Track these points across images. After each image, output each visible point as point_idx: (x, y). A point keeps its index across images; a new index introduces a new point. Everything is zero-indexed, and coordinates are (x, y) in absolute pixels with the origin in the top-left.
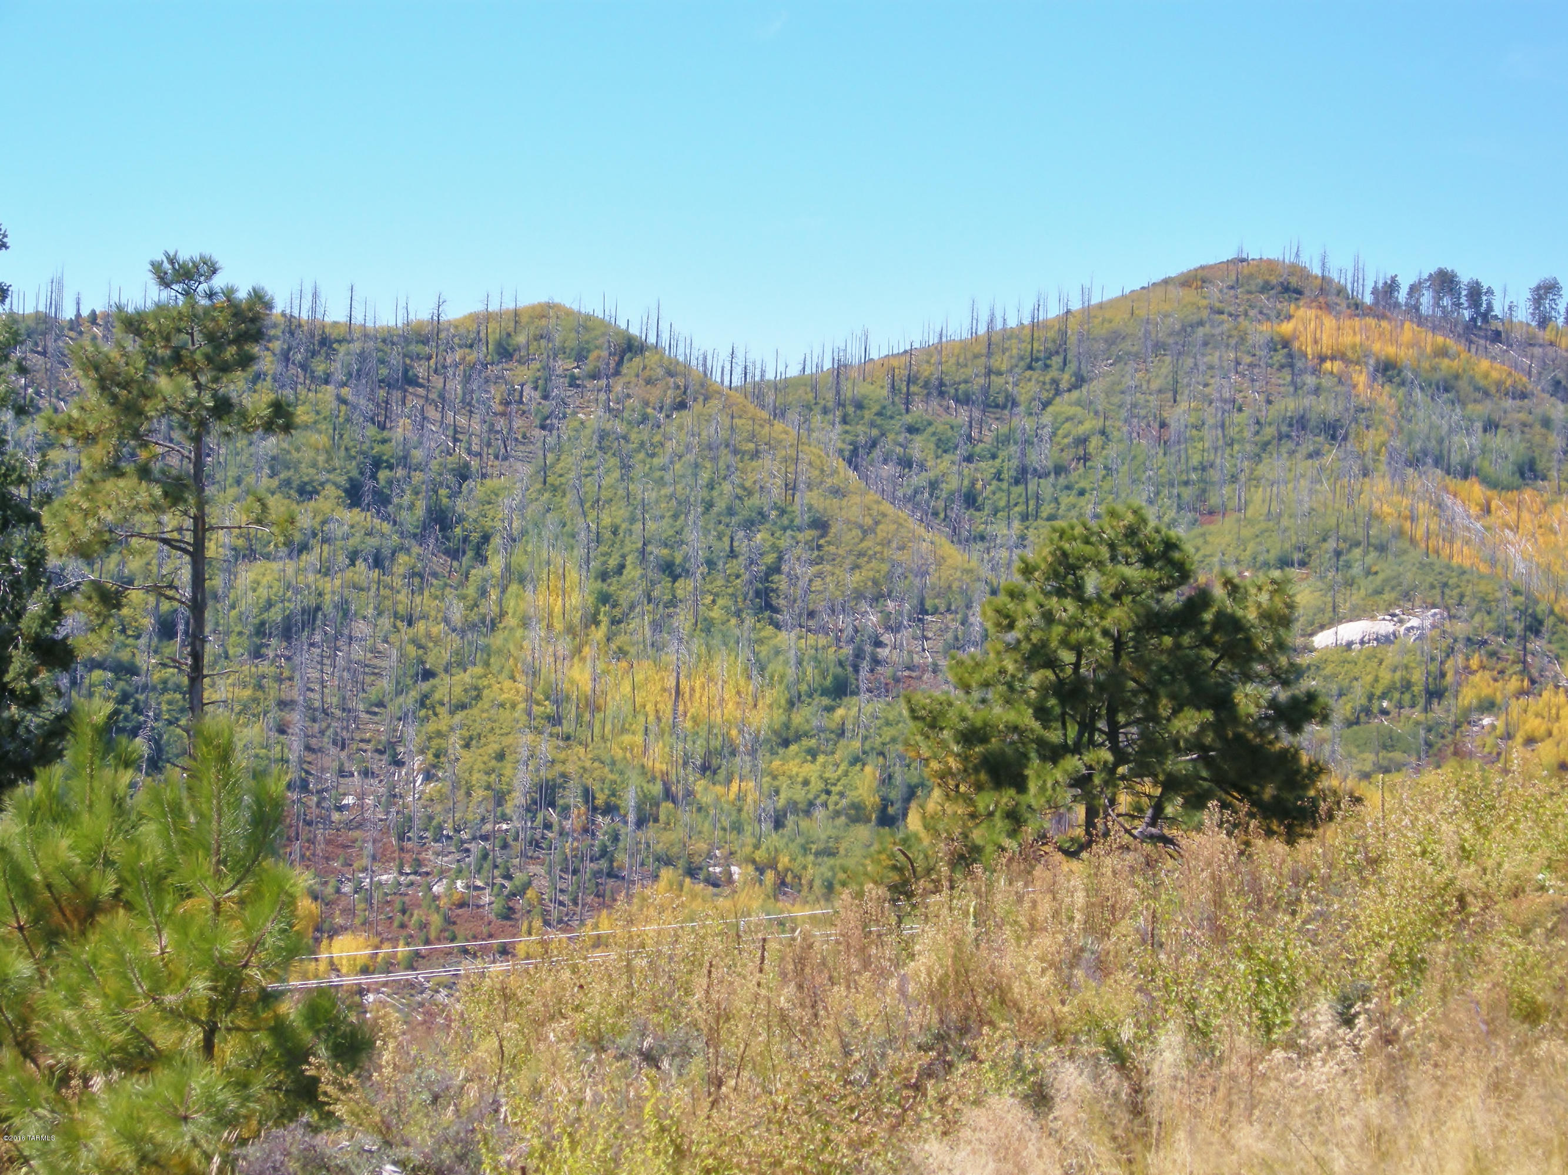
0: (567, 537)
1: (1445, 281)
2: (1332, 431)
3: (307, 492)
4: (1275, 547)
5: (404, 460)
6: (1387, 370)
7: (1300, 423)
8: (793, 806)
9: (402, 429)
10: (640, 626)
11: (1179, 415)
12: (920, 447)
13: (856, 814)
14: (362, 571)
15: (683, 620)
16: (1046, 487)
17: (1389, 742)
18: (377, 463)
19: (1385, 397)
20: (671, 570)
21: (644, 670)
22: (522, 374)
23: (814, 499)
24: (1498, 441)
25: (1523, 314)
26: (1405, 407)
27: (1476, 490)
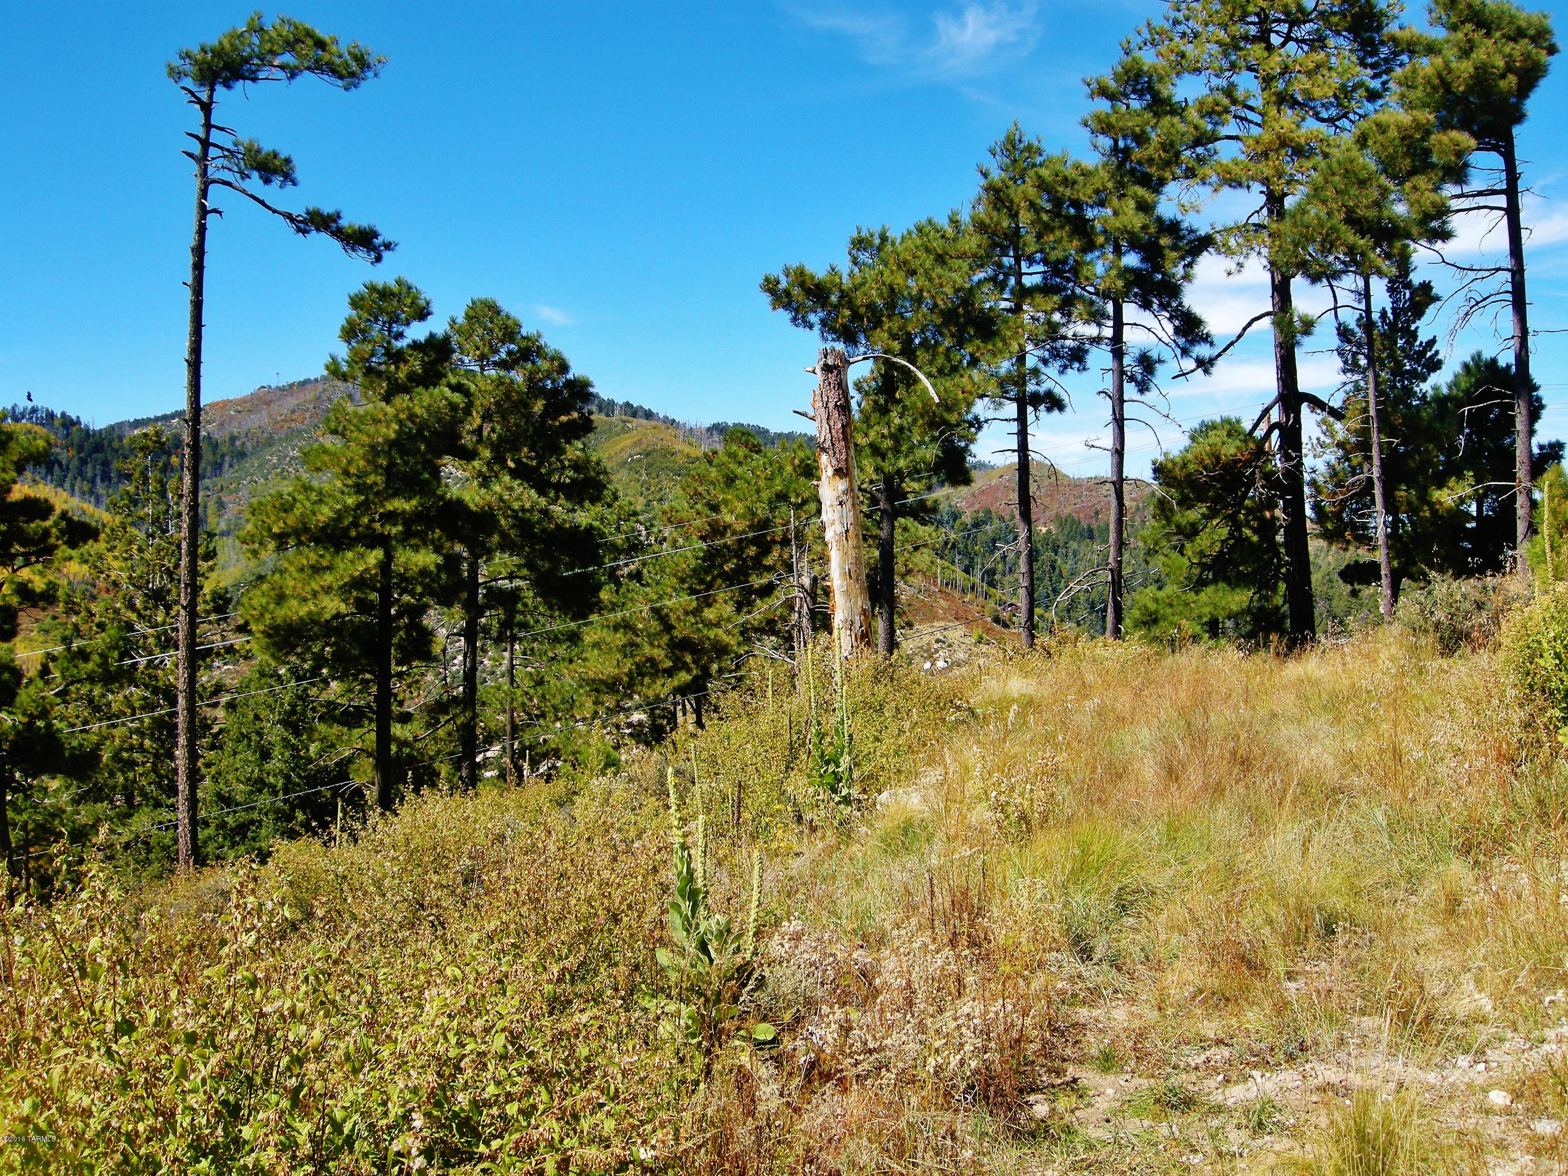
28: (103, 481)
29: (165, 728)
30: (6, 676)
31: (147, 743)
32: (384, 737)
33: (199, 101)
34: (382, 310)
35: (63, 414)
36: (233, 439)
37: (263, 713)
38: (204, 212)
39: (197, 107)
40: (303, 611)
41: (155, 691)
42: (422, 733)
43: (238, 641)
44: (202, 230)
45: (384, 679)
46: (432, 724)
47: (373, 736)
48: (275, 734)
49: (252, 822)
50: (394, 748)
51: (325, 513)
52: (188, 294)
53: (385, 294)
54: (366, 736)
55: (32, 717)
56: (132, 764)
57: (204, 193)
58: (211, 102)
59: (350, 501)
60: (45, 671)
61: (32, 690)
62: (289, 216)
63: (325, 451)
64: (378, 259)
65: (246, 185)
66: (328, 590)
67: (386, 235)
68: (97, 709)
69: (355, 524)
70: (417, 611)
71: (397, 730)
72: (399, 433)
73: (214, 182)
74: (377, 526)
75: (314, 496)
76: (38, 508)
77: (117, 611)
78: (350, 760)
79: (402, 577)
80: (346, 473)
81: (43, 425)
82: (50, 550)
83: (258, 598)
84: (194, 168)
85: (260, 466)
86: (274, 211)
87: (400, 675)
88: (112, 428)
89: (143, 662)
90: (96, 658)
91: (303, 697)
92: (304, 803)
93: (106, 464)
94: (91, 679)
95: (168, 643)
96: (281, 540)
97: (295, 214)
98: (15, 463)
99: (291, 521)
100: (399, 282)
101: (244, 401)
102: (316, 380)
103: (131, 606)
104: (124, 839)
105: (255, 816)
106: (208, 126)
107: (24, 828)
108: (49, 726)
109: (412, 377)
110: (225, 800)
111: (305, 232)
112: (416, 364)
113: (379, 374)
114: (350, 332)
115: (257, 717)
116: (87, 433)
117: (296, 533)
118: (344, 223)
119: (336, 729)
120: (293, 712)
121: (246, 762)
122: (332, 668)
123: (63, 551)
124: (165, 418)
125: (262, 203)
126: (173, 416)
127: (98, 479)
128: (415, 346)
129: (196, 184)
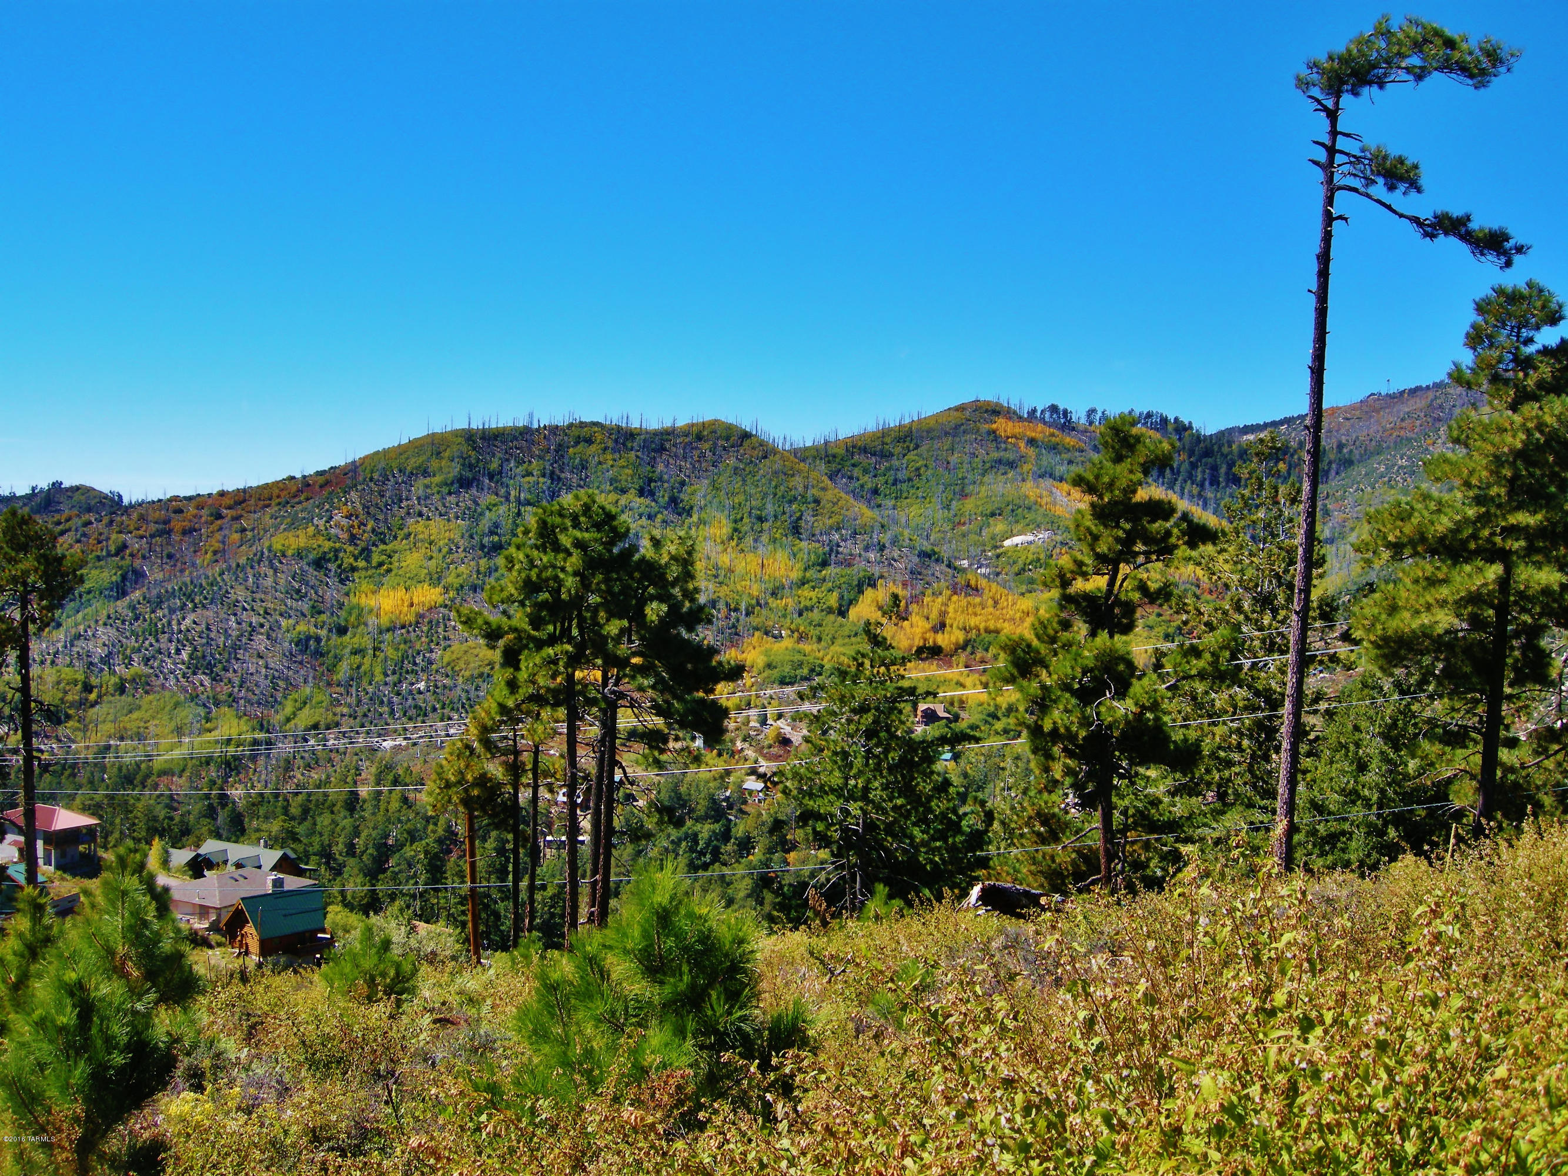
0: (721, 507)
1: (1054, 409)
2: (1012, 465)
3: (624, 491)
4: (989, 509)
5: (661, 479)
6: (1032, 442)
7: (1000, 461)
8: (807, 609)
9: (660, 467)
10: (749, 540)
11: (954, 459)
12: (857, 472)
13: (830, 611)
14: (644, 521)
15: (765, 538)
16: (904, 486)
17: (1032, 581)
18: (651, 480)
19: (1031, 452)
20: (761, 519)
21: (750, 557)
22: (706, 446)
23: (813, 492)
24: (1073, 468)
25: (1083, 421)
26: (1039, 456)
27: (1066, 487)
28: (1211, 484)
29: (1265, 732)
30: (1122, 667)
31: (1246, 743)
32: (1490, 759)
33: (1325, 109)
34: (1510, 315)
35: (1176, 419)
36: (1340, 446)
37: (1363, 725)
38: (1329, 219)
39: (1323, 114)
40: (1415, 624)
41: (1257, 693)
42: (1531, 760)
43: (1342, 650)
44: (1327, 237)
45: (1495, 699)
46: (1542, 751)
47: (1478, 759)
48: (1374, 747)
49: (1343, 833)
50: (1499, 773)
51: (1444, 524)
52: (1312, 301)
53: (1513, 297)
54: (1470, 757)
55: (1143, 707)
56: (1229, 764)
57: (1330, 201)
58: (1337, 109)
59: (1471, 512)
60: (1158, 666)
61: (1145, 681)
62: (1416, 220)
63: (1446, 461)
64: (1508, 264)
65: (1372, 190)
66: (1443, 603)
67: (1518, 237)
68: (1199, 706)
69: (1474, 536)
70: (1535, 632)
71: (1504, 755)
72: (1525, 444)
73: (1340, 188)
74: (1498, 539)
75: (1432, 506)
76: (1160, 510)
77: (1225, 613)
78: (1449, 781)
79: (1521, 595)
80: (1467, 484)
81: (1157, 430)
82: (1170, 550)
83: (1369, 606)
84: (1319, 175)
85: (1366, 474)
86: (1401, 216)
87: (1510, 698)
88: (1221, 433)
89: (1247, 663)
90: (1207, 656)
91: (1406, 713)
92: (1398, 820)
93: (1214, 468)
94: (1202, 675)
95: (1271, 647)
96: (1397, 549)
97: (1422, 217)
98: (1142, 465)
99: (1408, 529)
100: (1530, 285)
101: (1353, 408)
102: (1428, 387)
103: (1239, 608)
104: (1216, 835)
105: (1346, 826)
106: (1334, 133)
107: (1124, 813)
108: (1157, 719)
109: (1541, 385)
110: (1318, 808)
111: (1432, 236)
112: (1545, 371)
113: (1506, 382)
114: (1475, 339)
115: (1356, 728)
116: (1198, 438)
117: (1412, 543)
118: (1473, 225)
119: (1437, 747)
120: (1394, 724)
121: (1343, 772)
122: (1440, 683)
123: (1183, 551)
124: (1274, 424)
125: (1389, 207)
126: (1282, 422)
127: (1207, 483)
128: (1546, 351)
129: (1321, 192)
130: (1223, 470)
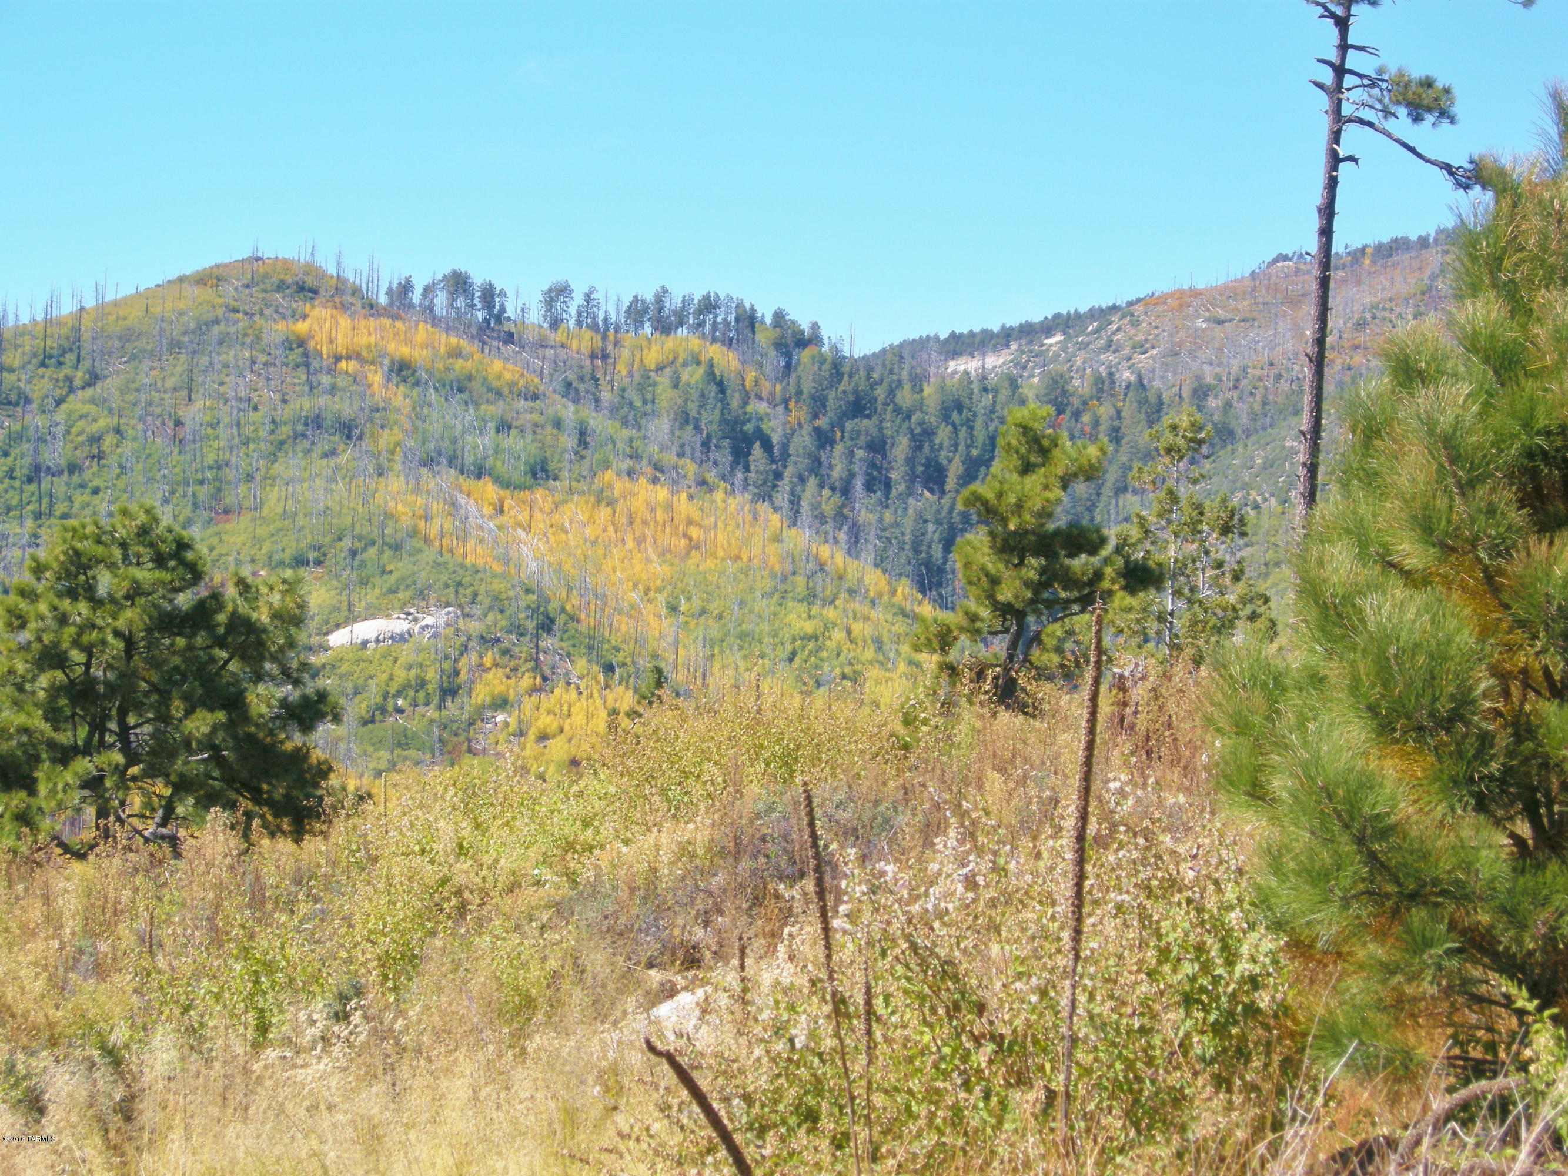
1: (459, 283)
2: (348, 431)
4: (291, 546)
6: (402, 370)
7: (316, 422)
11: (194, 413)
16: (60, 485)
17: (404, 740)
19: (400, 397)
24: (510, 441)
25: (536, 316)
26: (419, 407)
27: (489, 490)
28: (869, 487)
35: (779, 317)
81: (729, 343)
88: (898, 354)
93: (878, 446)
101: (1231, 292)
116: (835, 366)
124: (1029, 332)
126: (1048, 327)
127: (858, 484)
130: (901, 449)
